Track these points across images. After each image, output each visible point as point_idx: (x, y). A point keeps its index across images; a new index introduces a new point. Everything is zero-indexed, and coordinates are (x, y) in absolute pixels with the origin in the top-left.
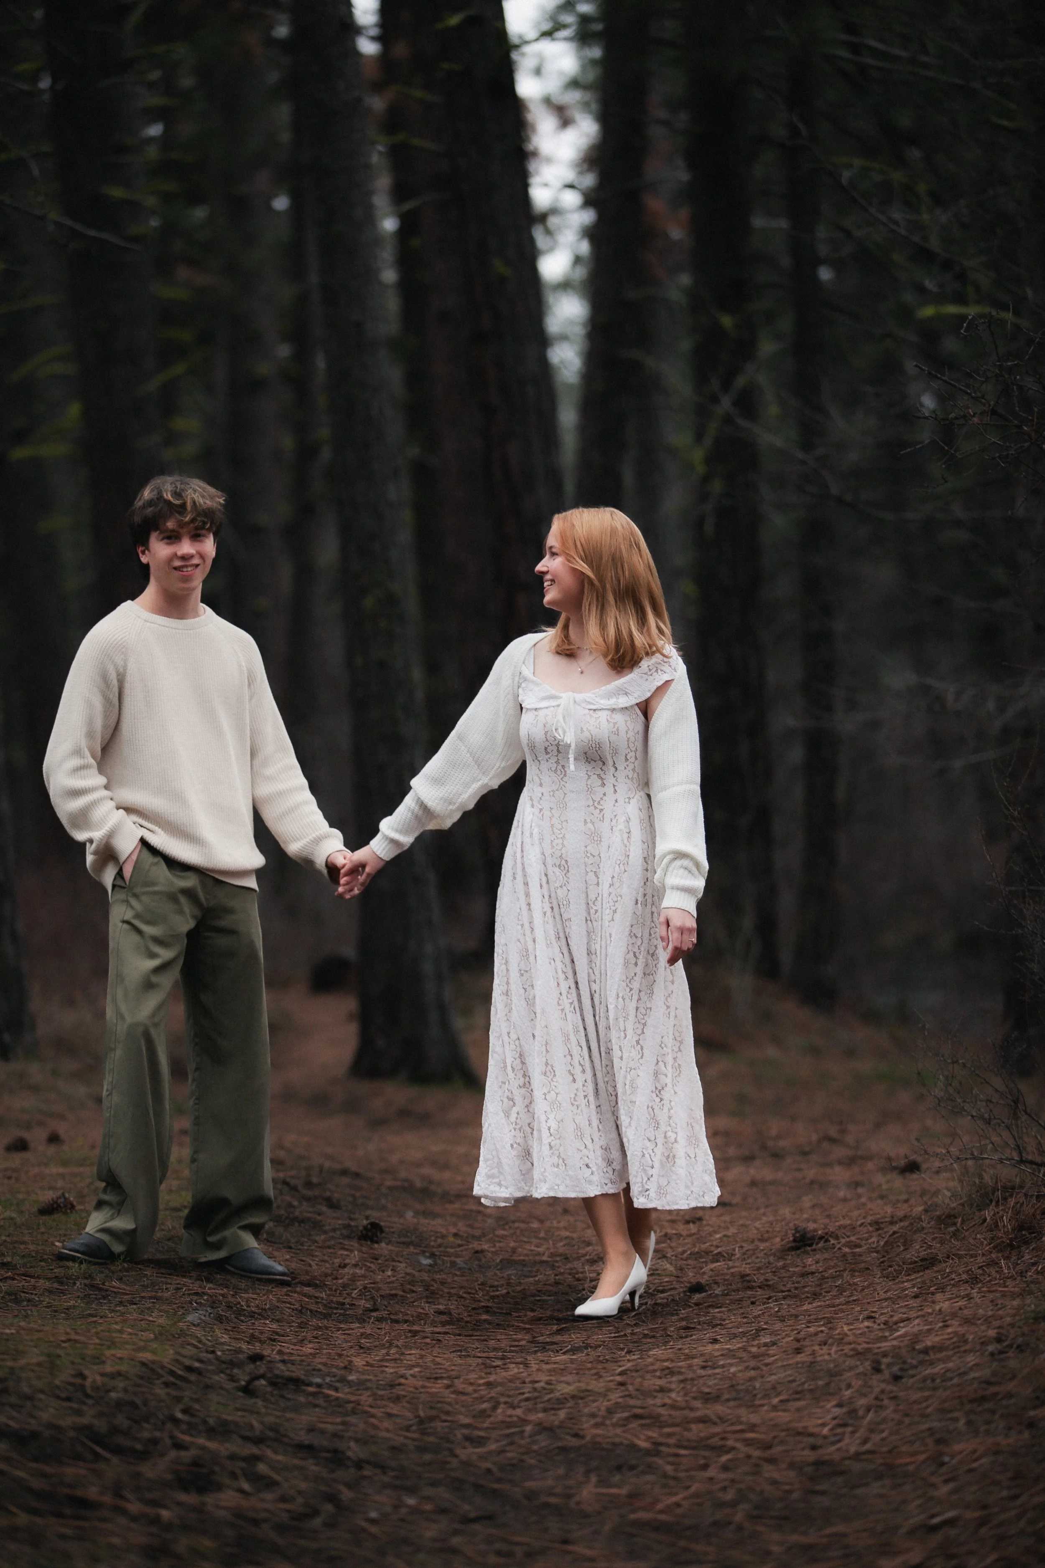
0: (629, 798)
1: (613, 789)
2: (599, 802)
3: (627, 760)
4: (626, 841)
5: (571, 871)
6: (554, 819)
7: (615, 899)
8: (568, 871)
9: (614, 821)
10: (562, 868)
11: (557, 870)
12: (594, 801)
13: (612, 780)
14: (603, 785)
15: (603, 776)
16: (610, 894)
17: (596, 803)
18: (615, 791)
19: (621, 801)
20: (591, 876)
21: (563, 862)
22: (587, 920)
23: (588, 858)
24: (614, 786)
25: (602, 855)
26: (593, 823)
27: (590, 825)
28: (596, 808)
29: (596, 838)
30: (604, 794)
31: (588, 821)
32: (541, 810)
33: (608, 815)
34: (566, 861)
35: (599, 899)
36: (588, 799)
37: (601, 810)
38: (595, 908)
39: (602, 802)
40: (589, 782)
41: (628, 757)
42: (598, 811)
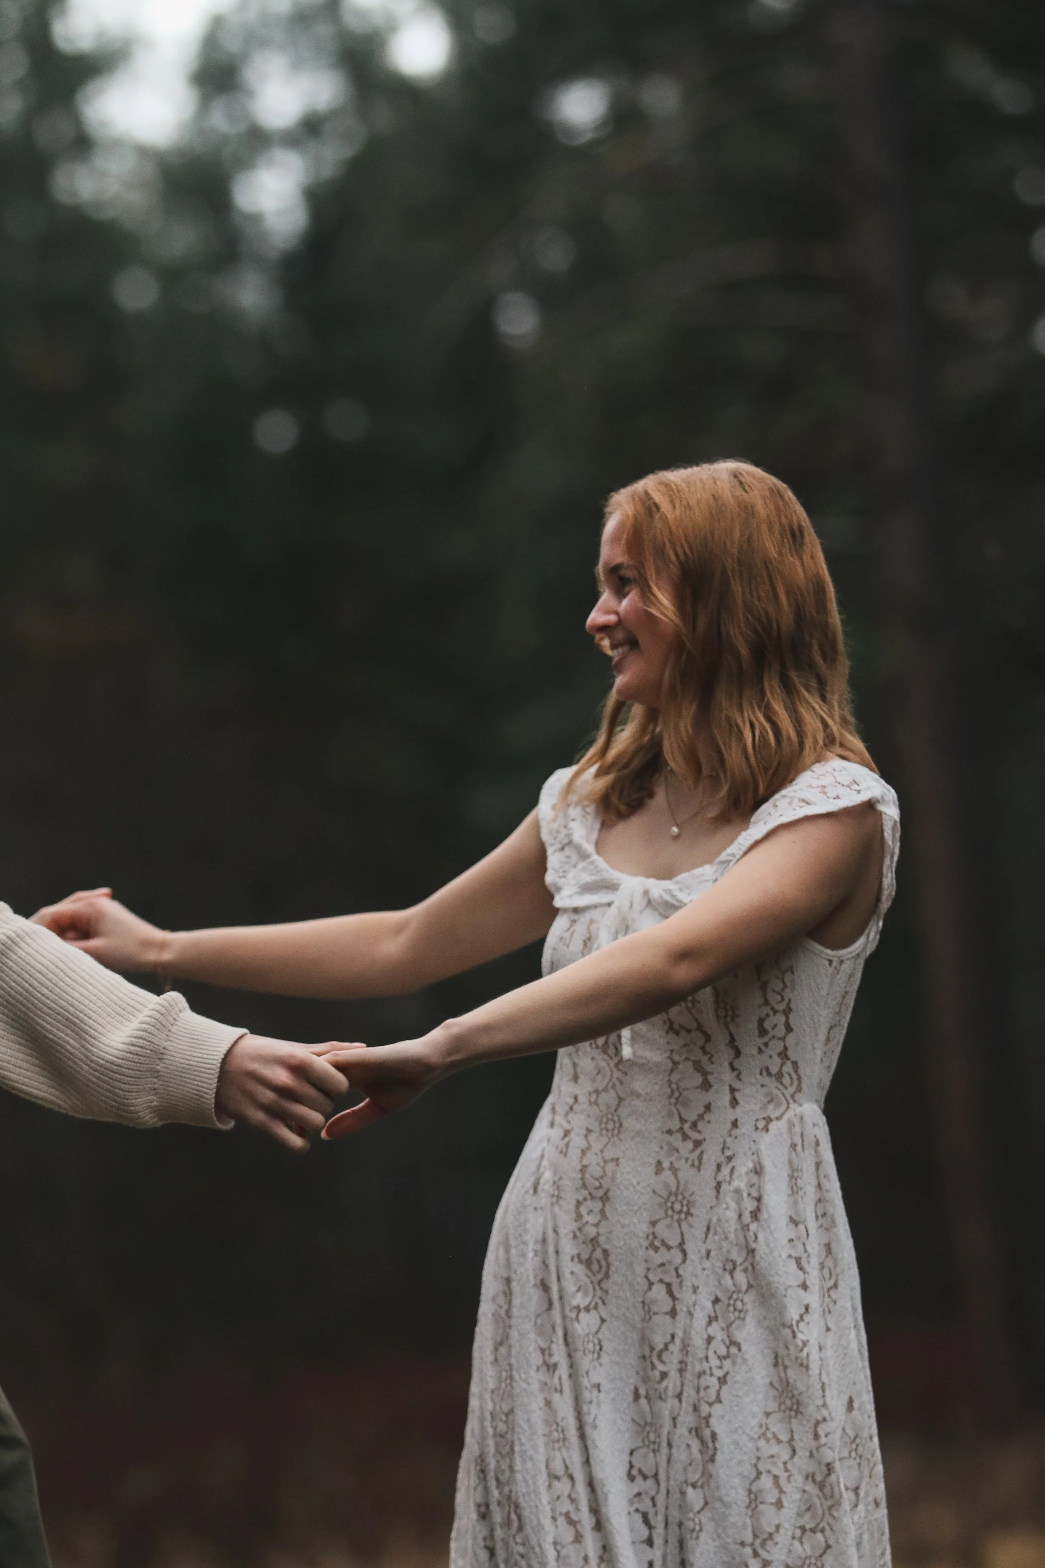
0: (769, 1120)
1: (727, 1098)
2: (694, 1125)
3: (763, 1032)
4: (747, 1218)
5: (616, 1278)
6: (589, 1154)
7: (723, 1351)
8: (607, 1276)
9: (726, 1171)
10: (595, 1267)
11: (580, 1269)
12: (682, 1120)
13: (728, 1076)
14: (706, 1086)
15: (709, 1068)
16: (710, 1340)
17: (687, 1126)
18: (734, 1102)
19: (746, 1128)
20: (659, 1291)
21: (598, 1254)
22: (637, 1396)
23: (656, 1249)
24: (733, 1090)
25: (689, 1247)
26: (674, 1170)
27: (667, 1175)
28: (685, 1137)
29: (677, 1207)
30: (708, 1108)
31: (666, 1164)
32: (567, 1133)
33: (712, 1154)
34: (606, 1253)
35: (675, 1348)
36: (670, 1115)
37: (697, 1143)
38: (660, 1367)
39: (700, 1126)
40: (675, 1077)
41: (767, 1025)
42: (690, 1145)
